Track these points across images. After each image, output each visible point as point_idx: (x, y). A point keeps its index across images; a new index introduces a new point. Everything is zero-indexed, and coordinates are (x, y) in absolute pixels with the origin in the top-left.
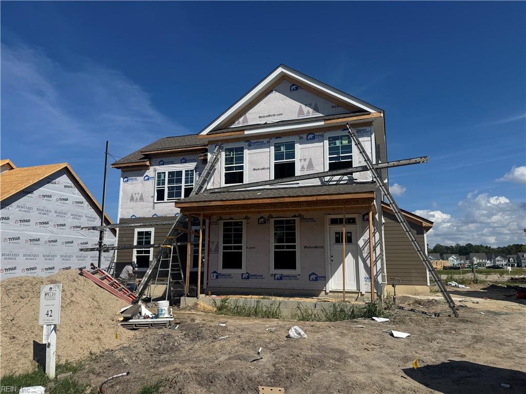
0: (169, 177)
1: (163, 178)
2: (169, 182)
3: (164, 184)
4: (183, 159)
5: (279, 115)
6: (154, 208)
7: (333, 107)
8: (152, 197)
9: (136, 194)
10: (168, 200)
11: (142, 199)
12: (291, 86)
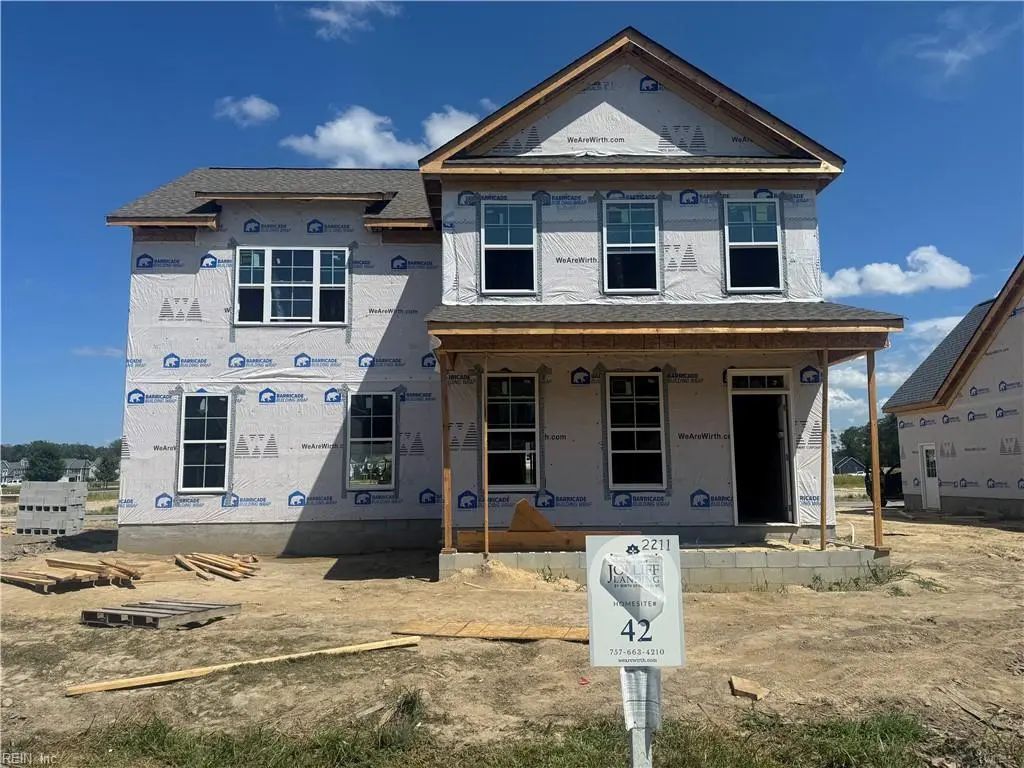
0: (274, 262)
1: (257, 265)
2: (277, 275)
3: (260, 277)
4: (314, 222)
5: (617, 140)
6: (232, 339)
7: (734, 139)
8: (227, 310)
9: (177, 300)
10: (272, 320)
11: (195, 313)
12: (642, 80)
